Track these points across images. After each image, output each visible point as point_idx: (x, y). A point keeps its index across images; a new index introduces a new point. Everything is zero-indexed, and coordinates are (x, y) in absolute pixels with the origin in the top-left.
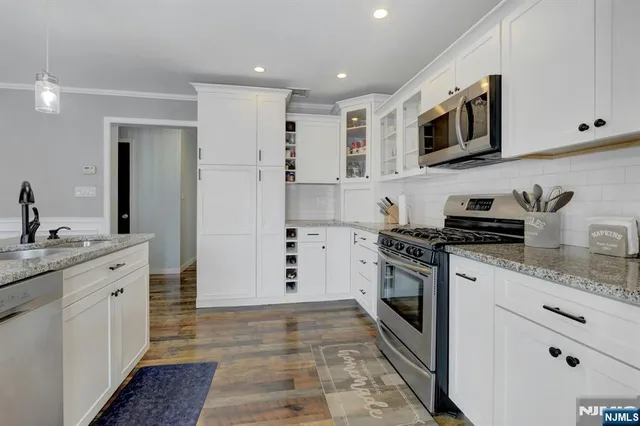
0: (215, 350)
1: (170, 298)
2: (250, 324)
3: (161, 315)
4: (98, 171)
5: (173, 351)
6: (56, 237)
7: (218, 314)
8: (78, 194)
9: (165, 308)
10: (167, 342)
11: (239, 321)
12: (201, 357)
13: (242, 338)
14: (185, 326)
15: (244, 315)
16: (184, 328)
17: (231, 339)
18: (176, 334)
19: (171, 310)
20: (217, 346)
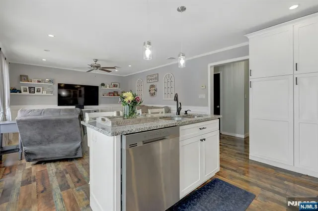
0: (255, 188)
1: (236, 150)
2: (286, 182)
3: (230, 156)
4: (206, 87)
5: (232, 177)
6: (187, 114)
7: (263, 167)
8: (200, 97)
9: (233, 154)
10: (230, 171)
11: (276, 177)
12: (246, 188)
13: (277, 189)
14: (241, 166)
15: (282, 175)
16: (240, 168)
17: (269, 186)
18: (234, 169)
19: (235, 156)
20: (258, 186)
